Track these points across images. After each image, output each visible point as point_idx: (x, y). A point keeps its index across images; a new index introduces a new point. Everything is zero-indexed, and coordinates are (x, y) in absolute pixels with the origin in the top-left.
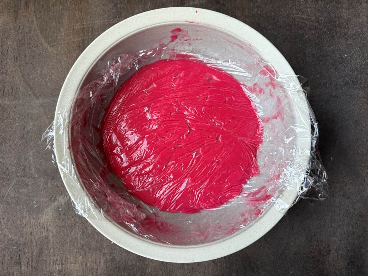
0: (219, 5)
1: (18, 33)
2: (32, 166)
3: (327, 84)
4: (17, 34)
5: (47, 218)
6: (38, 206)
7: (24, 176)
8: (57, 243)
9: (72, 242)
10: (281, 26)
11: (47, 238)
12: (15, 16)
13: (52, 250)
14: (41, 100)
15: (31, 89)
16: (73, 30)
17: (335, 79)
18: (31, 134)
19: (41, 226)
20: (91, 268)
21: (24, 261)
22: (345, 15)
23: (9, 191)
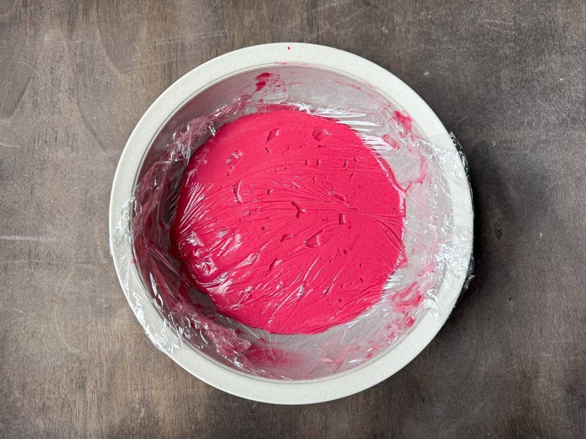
0: (369, 7)
1: (75, 54)
2: (99, 248)
3: (534, 123)
4: (73, 55)
5: (122, 322)
6: (108, 305)
7: (87, 263)
8: (136, 359)
9: (157, 358)
10: (462, 36)
11: (122, 351)
12: (70, 30)
13: (129, 370)
14: (110, 152)
15: (95, 135)
16: (155, 48)
17: (545, 115)
18: (96, 202)
19: (113, 334)
20: (186, 395)
21: (90, 385)
22: (561, 18)
23: (66, 283)
